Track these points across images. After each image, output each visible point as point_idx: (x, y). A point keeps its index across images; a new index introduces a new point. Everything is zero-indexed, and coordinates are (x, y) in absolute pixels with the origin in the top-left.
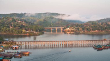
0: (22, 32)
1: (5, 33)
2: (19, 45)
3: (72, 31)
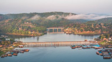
0: (28, 33)
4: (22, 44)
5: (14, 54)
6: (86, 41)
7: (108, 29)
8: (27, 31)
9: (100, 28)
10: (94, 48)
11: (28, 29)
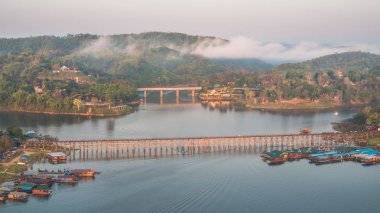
0: (72, 105)
1: (21, 110)
2: (67, 149)
3: (225, 99)
4: (60, 149)
5: (35, 191)
6: (305, 133)
7: (366, 88)
8: (67, 98)
9: (339, 88)
10: (359, 160)
11: (69, 92)
